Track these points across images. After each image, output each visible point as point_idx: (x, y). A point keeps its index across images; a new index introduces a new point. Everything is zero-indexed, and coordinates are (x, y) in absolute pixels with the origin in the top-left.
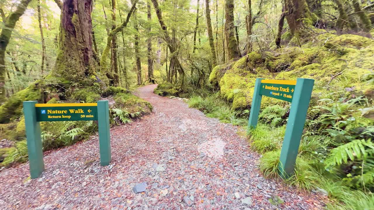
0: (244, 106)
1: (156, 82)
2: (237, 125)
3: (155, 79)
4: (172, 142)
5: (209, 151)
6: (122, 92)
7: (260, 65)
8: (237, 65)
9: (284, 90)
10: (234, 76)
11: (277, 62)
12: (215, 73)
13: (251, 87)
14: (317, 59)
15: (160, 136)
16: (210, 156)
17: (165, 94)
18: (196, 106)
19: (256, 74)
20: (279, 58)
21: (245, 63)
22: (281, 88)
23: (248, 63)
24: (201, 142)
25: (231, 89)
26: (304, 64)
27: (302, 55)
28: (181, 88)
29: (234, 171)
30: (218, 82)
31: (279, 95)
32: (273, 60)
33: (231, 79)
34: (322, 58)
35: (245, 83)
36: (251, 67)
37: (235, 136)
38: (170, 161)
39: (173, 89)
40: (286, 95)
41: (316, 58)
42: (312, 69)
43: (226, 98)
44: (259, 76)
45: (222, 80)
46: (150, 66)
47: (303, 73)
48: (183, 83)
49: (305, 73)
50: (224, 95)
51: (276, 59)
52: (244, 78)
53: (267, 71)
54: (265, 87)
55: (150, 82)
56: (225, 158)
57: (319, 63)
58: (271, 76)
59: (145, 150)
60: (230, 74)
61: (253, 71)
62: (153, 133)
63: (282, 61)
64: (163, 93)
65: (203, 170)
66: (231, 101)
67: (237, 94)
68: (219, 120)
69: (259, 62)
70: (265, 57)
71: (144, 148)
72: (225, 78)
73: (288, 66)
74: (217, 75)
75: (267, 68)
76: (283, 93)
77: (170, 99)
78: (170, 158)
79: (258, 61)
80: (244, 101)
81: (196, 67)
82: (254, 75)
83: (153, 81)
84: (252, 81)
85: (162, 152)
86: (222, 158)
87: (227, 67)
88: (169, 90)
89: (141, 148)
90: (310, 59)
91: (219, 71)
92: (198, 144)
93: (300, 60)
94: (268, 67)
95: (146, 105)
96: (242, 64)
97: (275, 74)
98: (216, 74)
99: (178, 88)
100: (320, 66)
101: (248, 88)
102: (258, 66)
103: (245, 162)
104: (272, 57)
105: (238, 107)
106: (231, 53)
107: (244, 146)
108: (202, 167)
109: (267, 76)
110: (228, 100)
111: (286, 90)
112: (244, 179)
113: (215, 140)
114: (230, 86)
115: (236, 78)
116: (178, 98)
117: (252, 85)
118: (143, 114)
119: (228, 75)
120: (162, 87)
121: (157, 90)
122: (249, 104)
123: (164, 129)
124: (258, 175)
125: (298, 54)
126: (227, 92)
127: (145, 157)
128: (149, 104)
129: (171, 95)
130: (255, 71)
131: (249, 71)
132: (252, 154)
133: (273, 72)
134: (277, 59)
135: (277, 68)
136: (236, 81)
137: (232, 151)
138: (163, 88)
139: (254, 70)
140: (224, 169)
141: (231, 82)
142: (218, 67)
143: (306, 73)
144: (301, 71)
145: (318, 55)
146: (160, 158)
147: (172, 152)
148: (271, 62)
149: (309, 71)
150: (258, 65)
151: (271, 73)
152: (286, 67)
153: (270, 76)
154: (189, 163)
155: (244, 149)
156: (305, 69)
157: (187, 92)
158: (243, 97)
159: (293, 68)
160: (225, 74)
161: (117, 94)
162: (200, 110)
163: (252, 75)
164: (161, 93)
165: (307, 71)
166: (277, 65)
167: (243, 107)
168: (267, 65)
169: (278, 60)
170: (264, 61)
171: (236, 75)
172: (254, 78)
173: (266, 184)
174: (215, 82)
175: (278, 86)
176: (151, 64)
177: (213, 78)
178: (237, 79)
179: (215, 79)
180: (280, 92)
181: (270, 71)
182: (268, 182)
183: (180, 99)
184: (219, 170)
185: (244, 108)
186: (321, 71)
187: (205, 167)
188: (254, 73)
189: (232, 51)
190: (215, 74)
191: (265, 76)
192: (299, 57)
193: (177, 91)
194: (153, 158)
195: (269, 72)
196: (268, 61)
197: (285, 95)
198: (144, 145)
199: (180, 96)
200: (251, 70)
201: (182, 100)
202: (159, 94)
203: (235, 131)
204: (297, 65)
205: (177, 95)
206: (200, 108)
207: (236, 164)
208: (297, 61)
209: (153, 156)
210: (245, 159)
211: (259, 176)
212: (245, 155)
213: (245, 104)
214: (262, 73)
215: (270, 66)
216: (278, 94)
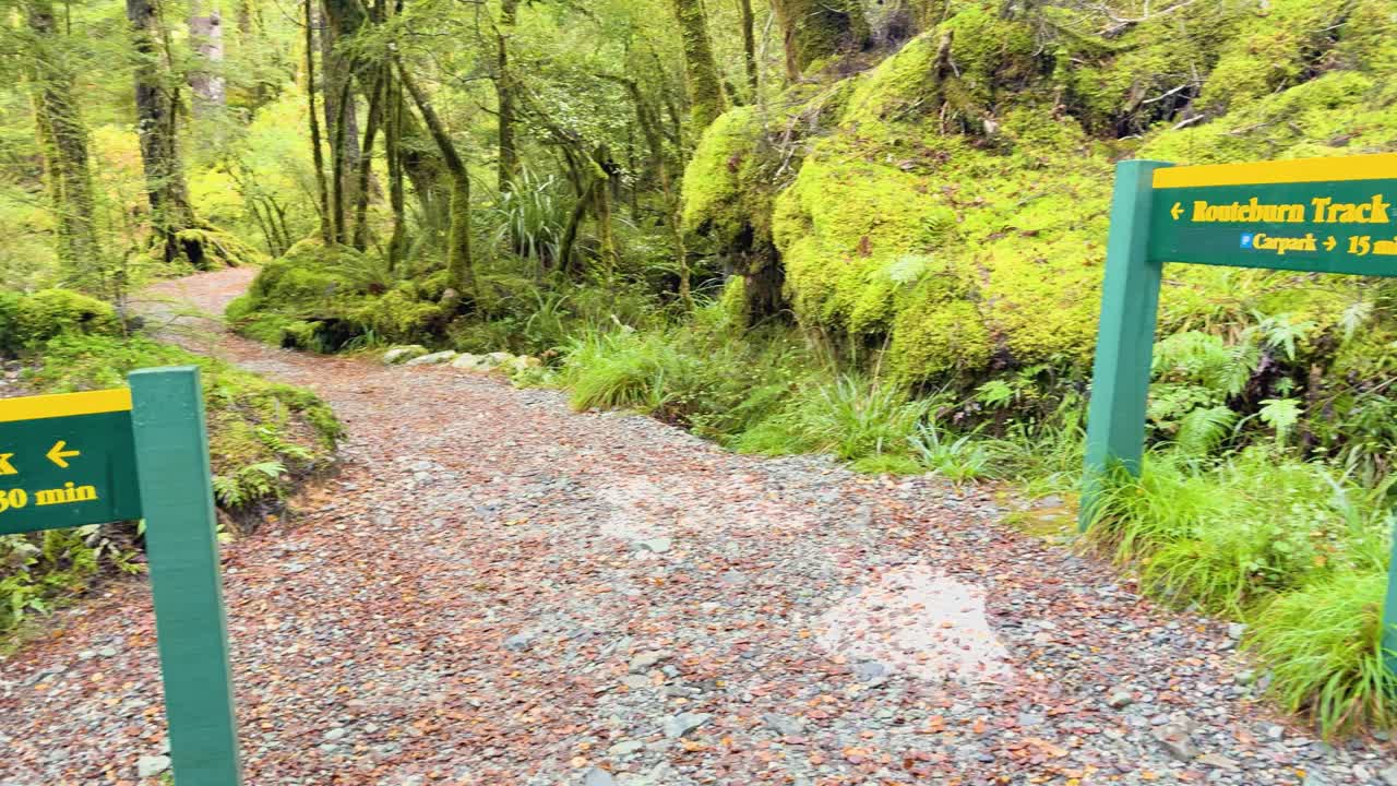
0: (975, 356)
1: (219, 253)
2: (980, 480)
3: (210, 236)
4: (623, 628)
5: (904, 645)
6: (86, 331)
7: (1025, 92)
8: (876, 103)
9: (1352, 214)
10: (870, 173)
11: (1122, 72)
12: (725, 160)
13: (993, 237)
14: (1345, 44)
15: (504, 602)
16: (928, 673)
17: (336, 337)
18: (628, 392)
19: (1007, 152)
20: (1132, 48)
21: (930, 85)
22: (1320, 203)
23: (950, 84)
24: (817, 602)
25: (864, 261)
26: (1278, 81)
27: (1259, 23)
28: (456, 288)
29: (1129, 732)
30: (757, 220)
31: (1311, 247)
32: (1101, 57)
33: (854, 190)
34: (1374, 39)
35: (946, 212)
36: (970, 108)
37: (1003, 538)
38: (687, 745)
39: (392, 296)
40: (1371, 243)
41: (1336, 39)
42: (1332, 106)
43: (838, 317)
44: (1026, 167)
45: (784, 203)
46: (154, 138)
47: (1283, 131)
48: (463, 248)
49: (1297, 133)
50: (824, 300)
51: (1112, 53)
52: (935, 182)
53: (1068, 130)
54: (1189, 210)
55: (168, 259)
56: (1030, 671)
57: (1361, 67)
58: (1099, 160)
59: (454, 702)
60: (839, 163)
61: (983, 133)
62: (436, 594)
63: (1153, 61)
64: (317, 332)
65: (934, 758)
66: (875, 337)
67: (913, 284)
68: (839, 461)
69: (1019, 77)
70: (1052, 43)
71: (438, 697)
72: (810, 186)
73: (1186, 91)
74: (742, 175)
75: (1069, 112)
76: (1345, 231)
77: (384, 365)
78: (673, 725)
79: (1013, 71)
80: (971, 326)
81: (554, 129)
82: (997, 160)
83: (194, 251)
84: (989, 197)
85: (590, 700)
86: (1007, 670)
87: (804, 121)
88: (370, 304)
89: (417, 701)
90: (1305, 49)
91: (754, 145)
92: (806, 617)
93: (1254, 52)
94: (1076, 105)
95: (296, 409)
96: (908, 93)
97: (1121, 143)
98: (733, 169)
99: (429, 284)
100: (1370, 84)
101: (972, 243)
102: (1013, 101)
103: (1158, 676)
104: (1091, 39)
105: (929, 368)
106: (800, 25)
107: (1103, 592)
108: (923, 746)
109: (1077, 159)
110: (852, 330)
111: (1367, 214)
112: (1211, 767)
113: (897, 575)
114: (855, 242)
115: (885, 186)
116: (446, 354)
117: (999, 224)
118: (300, 475)
119: (825, 169)
120: (292, 286)
121: (258, 308)
122: (1004, 344)
123: (502, 557)
124: (1275, 731)
125: (1242, 18)
126: (844, 283)
127: (490, 752)
128: (314, 403)
129: (390, 335)
130: (997, 132)
131: (960, 137)
132: (1172, 625)
133: (1102, 136)
134: (1122, 51)
135: (1128, 107)
136: (886, 205)
137: (1045, 624)
138: (303, 292)
139: (989, 126)
140: (1062, 734)
141: (856, 216)
142: (733, 118)
143: (1300, 134)
144: (1273, 120)
145: (1351, 23)
146: (602, 735)
147: (667, 690)
148: (1086, 74)
149: (1320, 121)
150: (1009, 94)
151: (1096, 143)
152: (1181, 102)
153: (1097, 158)
154: (822, 735)
155: (1106, 604)
156: (1295, 109)
157: (502, 313)
158: (956, 303)
159: (1220, 106)
160: (809, 163)
161: (53, 343)
162: (665, 415)
163: (982, 160)
164: (300, 327)
165: (1308, 116)
166: (1127, 92)
167: (970, 363)
168: (1069, 93)
169: (1130, 56)
170: (1047, 64)
171: (877, 168)
172: (997, 180)
173: (1344, 769)
174: (734, 226)
175: (1300, 193)
176: (165, 119)
177: (712, 198)
178: (890, 190)
179: (728, 201)
180: (1322, 232)
181: (1087, 129)
182: (1345, 756)
183: (466, 361)
184: (1037, 741)
185: (972, 371)
186: (1382, 113)
187: (938, 743)
188: (991, 147)
189: (810, 10)
190: (723, 170)
191: (1064, 162)
192: (1245, 40)
193: (427, 307)
194: (552, 749)
195: (1081, 134)
196: (1069, 69)
197: (1359, 245)
198: (430, 677)
199: (460, 343)
200: (971, 131)
201: (486, 368)
202: (290, 341)
203: (989, 515)
204: (1242, 86)
205: (434, 333)
206: (658, 401)
207: (1120, 695)
208: (1234, 65)
209: (541, 734)
210: (1149, 657)
211: (1284, 737)
212: (1135, 636)
213: (977, 347)
214: (1042, 141)
215: (1084, 97)
216: (1308, 243)
